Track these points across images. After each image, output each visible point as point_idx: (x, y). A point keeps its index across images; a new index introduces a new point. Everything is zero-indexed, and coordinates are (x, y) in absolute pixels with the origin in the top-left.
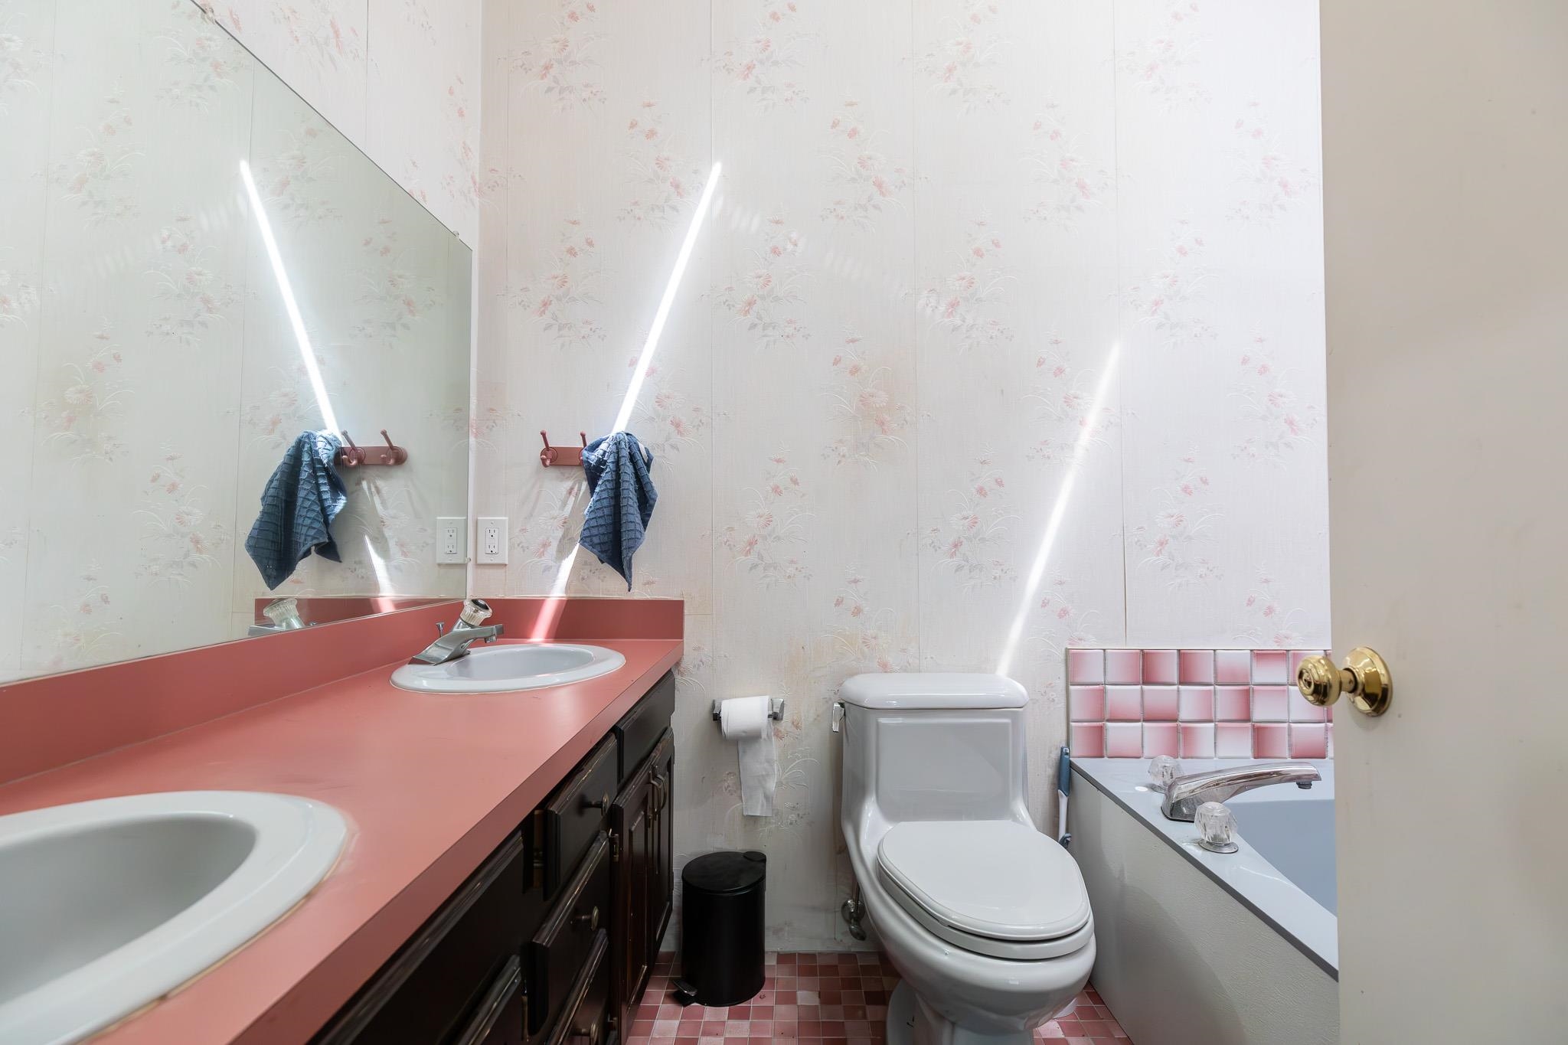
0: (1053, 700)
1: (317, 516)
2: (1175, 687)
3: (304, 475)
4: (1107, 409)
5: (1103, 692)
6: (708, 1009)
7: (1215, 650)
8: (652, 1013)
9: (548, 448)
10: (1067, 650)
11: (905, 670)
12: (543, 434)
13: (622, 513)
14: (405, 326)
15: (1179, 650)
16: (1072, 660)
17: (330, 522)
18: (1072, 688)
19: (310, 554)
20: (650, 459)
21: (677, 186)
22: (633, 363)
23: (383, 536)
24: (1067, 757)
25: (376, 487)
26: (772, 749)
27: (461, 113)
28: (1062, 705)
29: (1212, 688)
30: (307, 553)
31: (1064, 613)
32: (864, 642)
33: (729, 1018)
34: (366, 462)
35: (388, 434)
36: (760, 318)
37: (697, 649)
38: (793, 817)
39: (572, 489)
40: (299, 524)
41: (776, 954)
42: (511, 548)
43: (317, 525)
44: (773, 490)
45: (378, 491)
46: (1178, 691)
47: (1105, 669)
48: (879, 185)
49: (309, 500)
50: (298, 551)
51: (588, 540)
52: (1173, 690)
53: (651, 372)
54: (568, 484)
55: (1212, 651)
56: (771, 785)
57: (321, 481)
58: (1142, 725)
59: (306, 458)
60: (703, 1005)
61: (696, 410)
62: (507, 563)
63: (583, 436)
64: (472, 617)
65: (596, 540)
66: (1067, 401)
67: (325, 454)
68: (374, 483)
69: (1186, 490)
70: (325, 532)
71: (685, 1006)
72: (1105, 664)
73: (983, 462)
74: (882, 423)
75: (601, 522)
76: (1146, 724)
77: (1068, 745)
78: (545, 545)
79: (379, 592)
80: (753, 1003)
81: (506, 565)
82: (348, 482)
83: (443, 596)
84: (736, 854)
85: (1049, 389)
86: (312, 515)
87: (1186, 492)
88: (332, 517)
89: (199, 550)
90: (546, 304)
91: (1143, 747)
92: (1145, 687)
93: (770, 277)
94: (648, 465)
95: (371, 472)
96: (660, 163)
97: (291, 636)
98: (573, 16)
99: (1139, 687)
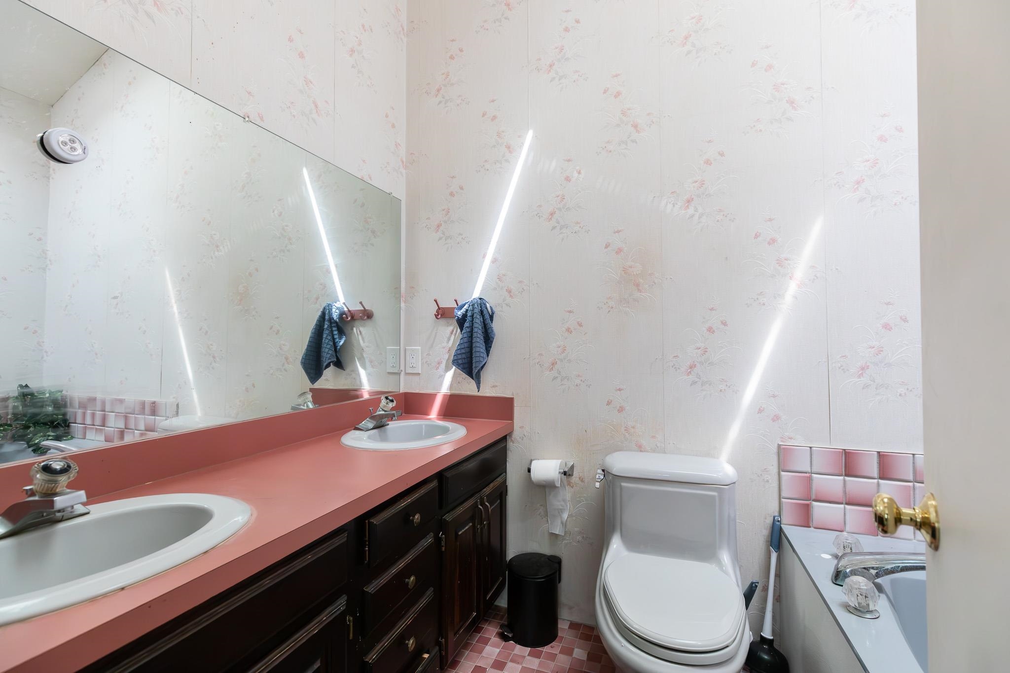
0: (768, 481)
1: (330, 347)
2: (875, 481)
3: (326, 326)
4: (813, 267)
5: (810, 479)
6: (518, 647)
7: (913, 455)
8: (486, 641)
9: (439, 308)
10: (779, 446)
11: (654, 451)
12: (436, 301)
13: (473, 346)
14: (372, 245)
15: (879, 452)
16: (783, 454)
17: (338, 350)
18: (783, 473)
19: (330, 366)
20: (493, 313)
21: (508, 147)
22: (484, 256)
23: (363, 357)
24: (778, 523)
25: (360, 331)
26: (567, 494)
27: (393, 126)
28: (775, 484)
29: (911, 484)
30: (328, 366)
31: (776, 418)
32: (625, 430)
33: (528, 655)
34: (355, 318)
35: (363, 303)
36: (558, 223)
37: (522, 427)
38: (579, 538)
39: (453, 331)
40: (325, 352)
41: (569, 622)
42: (422, 364)
43: (330, 352)
44: (566, 330)
45: (361, 333)
46: (878, 484)
47: (811, 462)
48: (635, 126)
49: (328, 339)
50: (323, 365)
51: (455, 361)
52: (873, 483)
53: (494, 261)
54: (451, 328)
55: (912, 455)
56: (565, 516)
57: (334, 329)
58: (845, 507)
59: (327, 317)
60: (516, 643)
61: (520, 282)
62: (420, 372)
63: (456, 301)
64: (385, 406)
65: (460, 362)
66: (780, 262)
67: (335, 315)
68: (359, 329)
69: (887, 327)
70: (335, 355)
71: (505, 642)
72: (811, 459)
73: (712, 309)
74: (638, 285)
75: (463, 351)
76: (848, 507)
77: (780, 516)
78: (439, 363)
79: (361, 387)
80: (546, 649)
81: (419, 374)
82: (347, 330)
83: (390, 390)
84: (544, 555)
85: (764, 254)
86: (329, 346)
87: (886, 328)
88: (339, 347)
89: (288, 363)
90: (439, 226)
91: (845, 524)
92: (847, 478)
93: (564, 196)
94: (491, 317)
95: (357, 323)
96: (499, 135)
97: (310, 411)
98: (452, 57)
99: (841, 478)
